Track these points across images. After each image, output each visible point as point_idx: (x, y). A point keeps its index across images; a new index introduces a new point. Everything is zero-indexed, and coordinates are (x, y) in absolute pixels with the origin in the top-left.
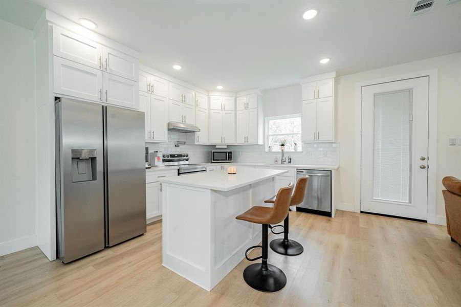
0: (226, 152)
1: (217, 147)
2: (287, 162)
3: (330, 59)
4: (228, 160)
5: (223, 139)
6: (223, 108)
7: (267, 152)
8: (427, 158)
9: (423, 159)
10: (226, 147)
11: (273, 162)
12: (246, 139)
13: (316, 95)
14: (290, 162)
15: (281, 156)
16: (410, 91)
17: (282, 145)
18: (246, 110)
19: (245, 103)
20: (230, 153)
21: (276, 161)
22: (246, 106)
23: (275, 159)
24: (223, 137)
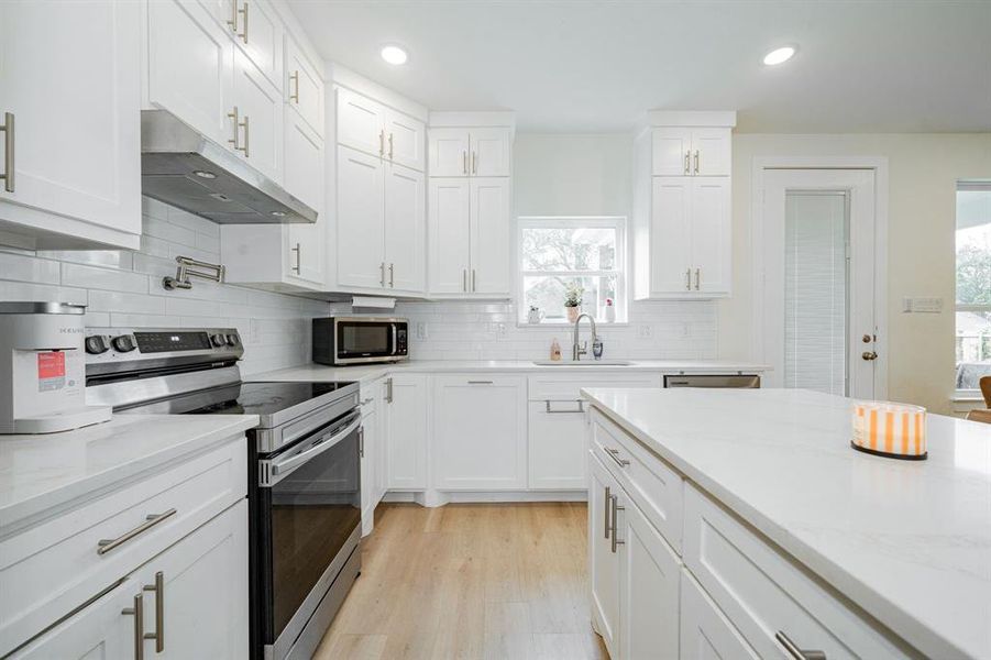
0: (388, 325)
1: (357, 302)
2: (590, 355)
3: (797, 48)
4: (396, 354)
5: (386, 271)
6: (386, 153)
7: (524, 326)
8: (872, 338)
9: (866, 340)
10: (390, 304)
11: (546, 356)
12: (470, 279)
13: (692, 165)
14: (600, 355)
15: (570, 336)
16: (846, 195)
17: (573, 304)
18: (469, 177)
19: (467, 154)
20: (403, 326)
21: (558, 353)
22: (470, 164)
23: (553, 348)
24: (387, 266)
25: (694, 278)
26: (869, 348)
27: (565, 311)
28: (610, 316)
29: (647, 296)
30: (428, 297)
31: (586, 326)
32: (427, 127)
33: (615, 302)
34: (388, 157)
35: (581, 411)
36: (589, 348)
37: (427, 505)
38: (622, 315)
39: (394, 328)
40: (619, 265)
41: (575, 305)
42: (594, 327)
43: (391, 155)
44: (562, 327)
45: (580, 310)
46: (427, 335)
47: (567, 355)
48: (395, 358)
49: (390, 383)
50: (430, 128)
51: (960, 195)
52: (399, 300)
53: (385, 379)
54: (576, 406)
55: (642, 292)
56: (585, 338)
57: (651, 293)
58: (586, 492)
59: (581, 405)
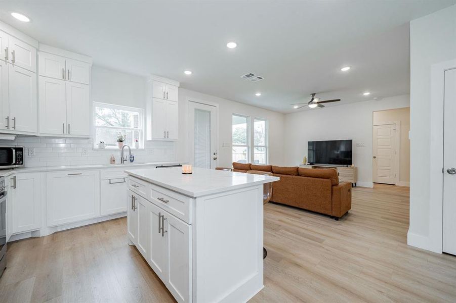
2: (128, 161)
4: (15, 164)
5: (11, 121)
6: (10, 59)
8: (216, 153)
11: (109, 162)
12: (66, 128)
13: (166, 96)
14: (133, 161)
15: (119, 154)
16: (210, 112)
17: (121, 141)
18: (66, 80)
19: (65, 70)
20: (20, 150)
21: (114, 161)
22: (66, 75)
23: (111, 158)
24: (11, 118)
25: (166, 134)
26: (215, 156)
27: (117, 143)
28: (137, 146)
29: (151, 139)
30: (39, 135)
31: (126, 150)
32: (38, 50)
33: (139, 140)
34: (11, 62)
35: (125, 182)
36: (128, 158)
37: (41, 236)
38: (141, 146)
39: (14, 151)
40: (141, 127)
41: (122, 141)
42: (130, 150)
43: (13, 61)
44: (116, 150)
45: (124, 143)
46: (35, 154)
47: (118, 161)
48: (14, 166)
49: (15, 179)
50: (40, 51)
51: (234, 117)
52: (18, 136)
53: (12, 177)
54: (123, 180)
55: (149, 138)
56: (126, 155)
57: (152, 138)
58: (126, 212)
59: (124, 180)
